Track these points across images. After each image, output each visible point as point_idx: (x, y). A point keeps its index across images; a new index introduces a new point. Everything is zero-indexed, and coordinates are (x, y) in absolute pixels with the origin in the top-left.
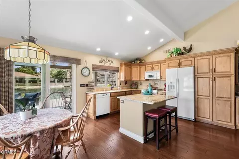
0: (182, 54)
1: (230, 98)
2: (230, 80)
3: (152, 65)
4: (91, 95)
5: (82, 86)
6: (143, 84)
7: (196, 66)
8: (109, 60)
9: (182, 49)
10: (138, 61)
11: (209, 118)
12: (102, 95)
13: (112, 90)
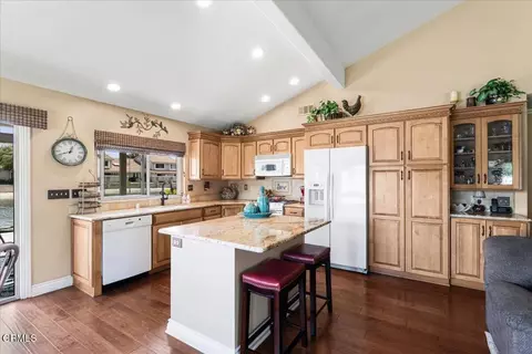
0: (340, 115)
1: (440, 218)
2: (440, 177)
3: (270, 142)
4: (85, 222)
5: (54, 195)
6: (251, 188)
7: (370, 144)
8: (153, 124)
9: (341, 106)
10: (239, 131)
11: (398, 266)
12: (127, 220)
13: (163, 204)
